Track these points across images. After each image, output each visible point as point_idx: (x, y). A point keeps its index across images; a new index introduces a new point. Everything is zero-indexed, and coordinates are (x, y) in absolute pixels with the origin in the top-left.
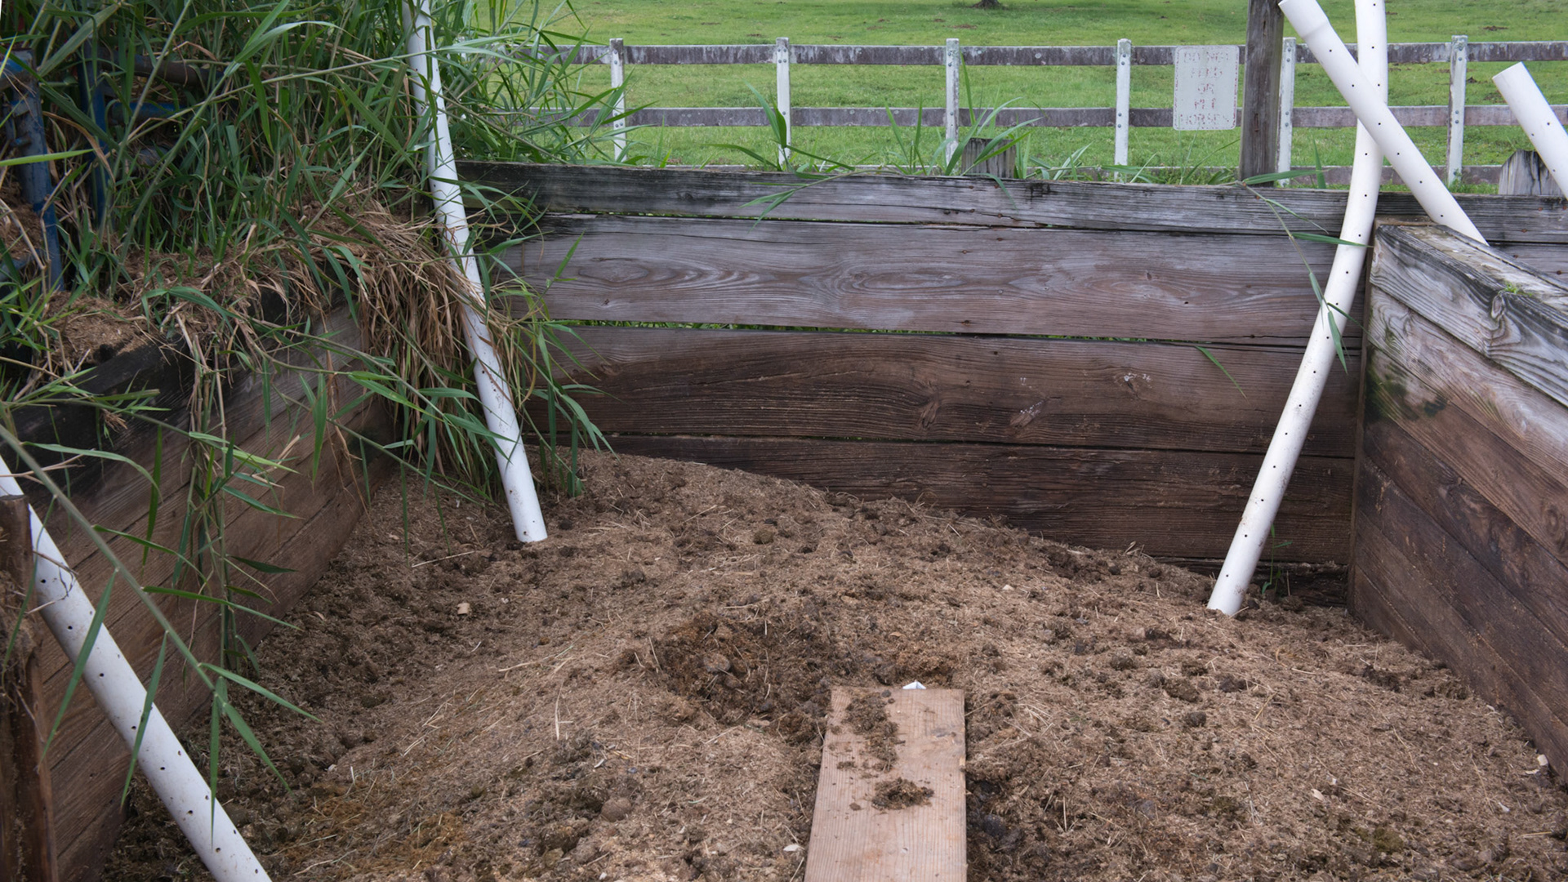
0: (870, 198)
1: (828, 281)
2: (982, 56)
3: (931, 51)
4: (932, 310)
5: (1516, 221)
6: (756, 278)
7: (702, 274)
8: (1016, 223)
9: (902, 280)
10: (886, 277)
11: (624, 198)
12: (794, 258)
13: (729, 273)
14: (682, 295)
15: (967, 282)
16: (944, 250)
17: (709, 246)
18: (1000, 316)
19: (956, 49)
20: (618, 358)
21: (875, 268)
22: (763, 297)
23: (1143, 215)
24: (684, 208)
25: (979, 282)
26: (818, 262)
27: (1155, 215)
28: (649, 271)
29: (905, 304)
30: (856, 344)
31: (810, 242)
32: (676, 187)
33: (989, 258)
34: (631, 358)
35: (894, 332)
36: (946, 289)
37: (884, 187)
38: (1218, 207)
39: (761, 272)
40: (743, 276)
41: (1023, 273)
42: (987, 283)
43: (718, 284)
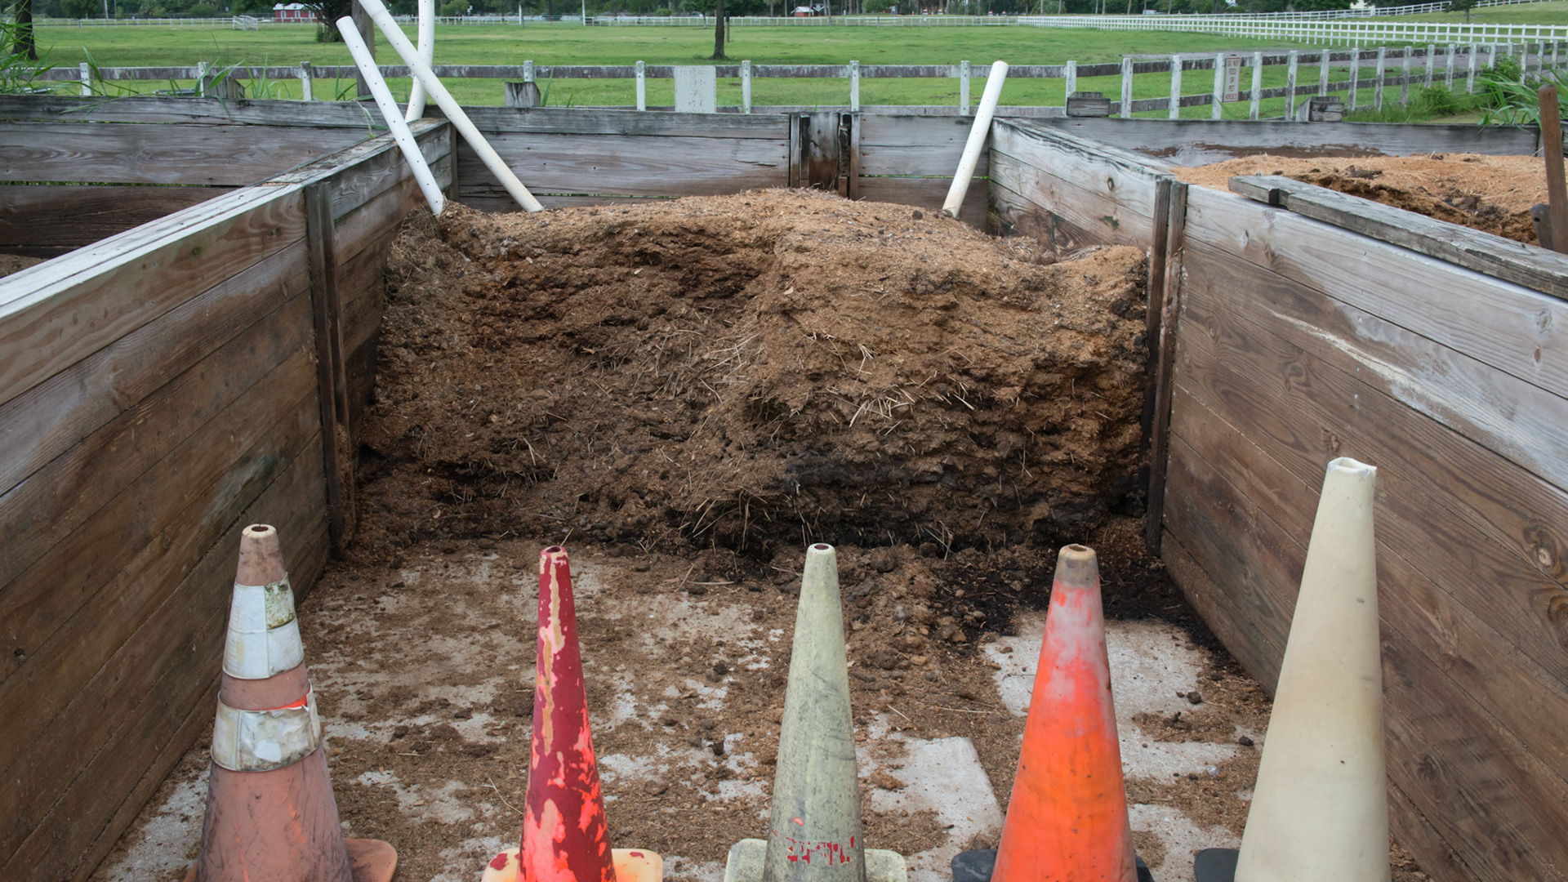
0: (150, 109)
1: (132, 157)
2: (549, 72)
3: (515, 69)
4: (192, 173)
5: (503, 120)
6: (90, 156)
7: (60, 154)
8: (233, 122)
9: (173, 156)
10: (164, 154)
11: (13, 112)
12: (111, 144)
13: (75, 153)
14: (50, 166)
15: (209, 156)
16: (195, 139)
17: (62, 138)
18: (229, 175)
19: (530, 67)
20: (18, 203)
21: (158, 149)
22: (95, 166)
23: (302, 118)
24: (47, 116)
25: (215, 156)
26: (124, 146)
27: (309, 118)
28: (29, 153)
29: (176, 169)
30: (150, 191)
31: (118, 135)
32: (42, 104)
33: (219, 143)
34: (25, 202)
35: (172, 185)
36: (198, 160)
37: (158, 103)
38: (343, 113)
39: (93, 152)
40: (83, 154)
41: (240, 151)
42: (220, 157)
43: (69, 159)
